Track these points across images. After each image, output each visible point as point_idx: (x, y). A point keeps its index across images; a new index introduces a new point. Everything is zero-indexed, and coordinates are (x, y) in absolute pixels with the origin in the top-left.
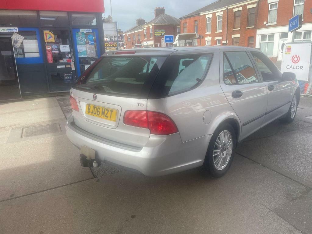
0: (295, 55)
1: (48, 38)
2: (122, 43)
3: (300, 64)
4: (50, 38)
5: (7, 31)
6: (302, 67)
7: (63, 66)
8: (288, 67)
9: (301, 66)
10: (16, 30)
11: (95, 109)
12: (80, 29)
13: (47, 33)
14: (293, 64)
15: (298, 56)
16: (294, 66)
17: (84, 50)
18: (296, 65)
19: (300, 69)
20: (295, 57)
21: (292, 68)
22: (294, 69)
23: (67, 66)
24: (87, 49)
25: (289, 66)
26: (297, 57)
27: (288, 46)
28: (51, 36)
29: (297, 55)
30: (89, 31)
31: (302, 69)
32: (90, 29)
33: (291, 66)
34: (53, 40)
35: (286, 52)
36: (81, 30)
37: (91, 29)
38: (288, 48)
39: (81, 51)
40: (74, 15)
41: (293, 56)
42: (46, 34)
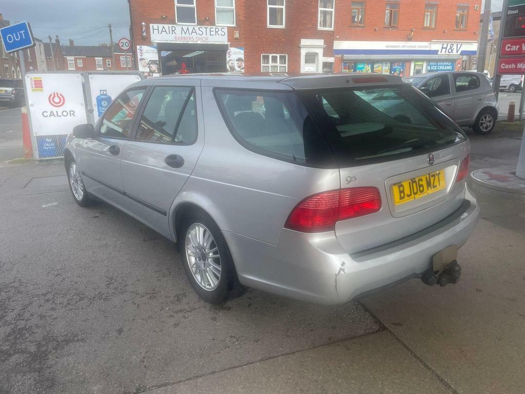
0: (54, 93)
3: (68, 106)
6: (72, 112)
8: (45, 114)
9: (70, 111)
11: (414, 184)
14: (55, 109)
15: (61, 95)
16: (57, 112)
18: (60, 110)
19: (70, 115)
20: (54, 97)
21: (54, 115)
22: (58, 116)
25: (47, 112)
26: (58, 96)
27: (35, 78)
29: (57, 93)
31: (74, 116)
33: (52, 112)
35: (32, 87)
38: (35, 81)
41: (51, 95)
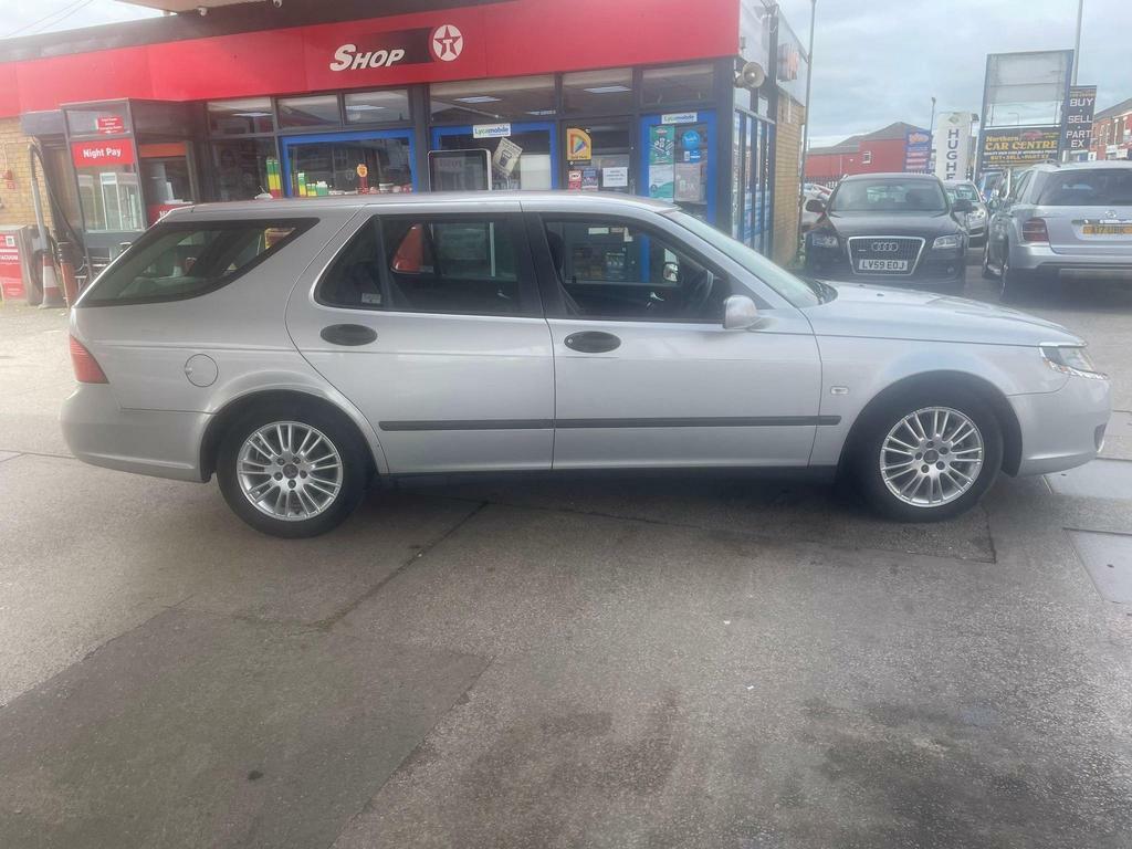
1: (575, 147)
2: (1082, 133)
4: (580, 147)
5: (486, 135)
7: (604, 231)
10: (507, 130)
12: (663, 117)
13: (576, 135)
17: (668, 181)
23: (615, 230)
24: (678, 177)
28: (584, 143)
30: (690, 120)
32: (692, 114)
34: (586, 153)
36: (666, 119)
37: (695, 115)
39: (659, 185)
40: (650, 75)
42: (572, 136)
